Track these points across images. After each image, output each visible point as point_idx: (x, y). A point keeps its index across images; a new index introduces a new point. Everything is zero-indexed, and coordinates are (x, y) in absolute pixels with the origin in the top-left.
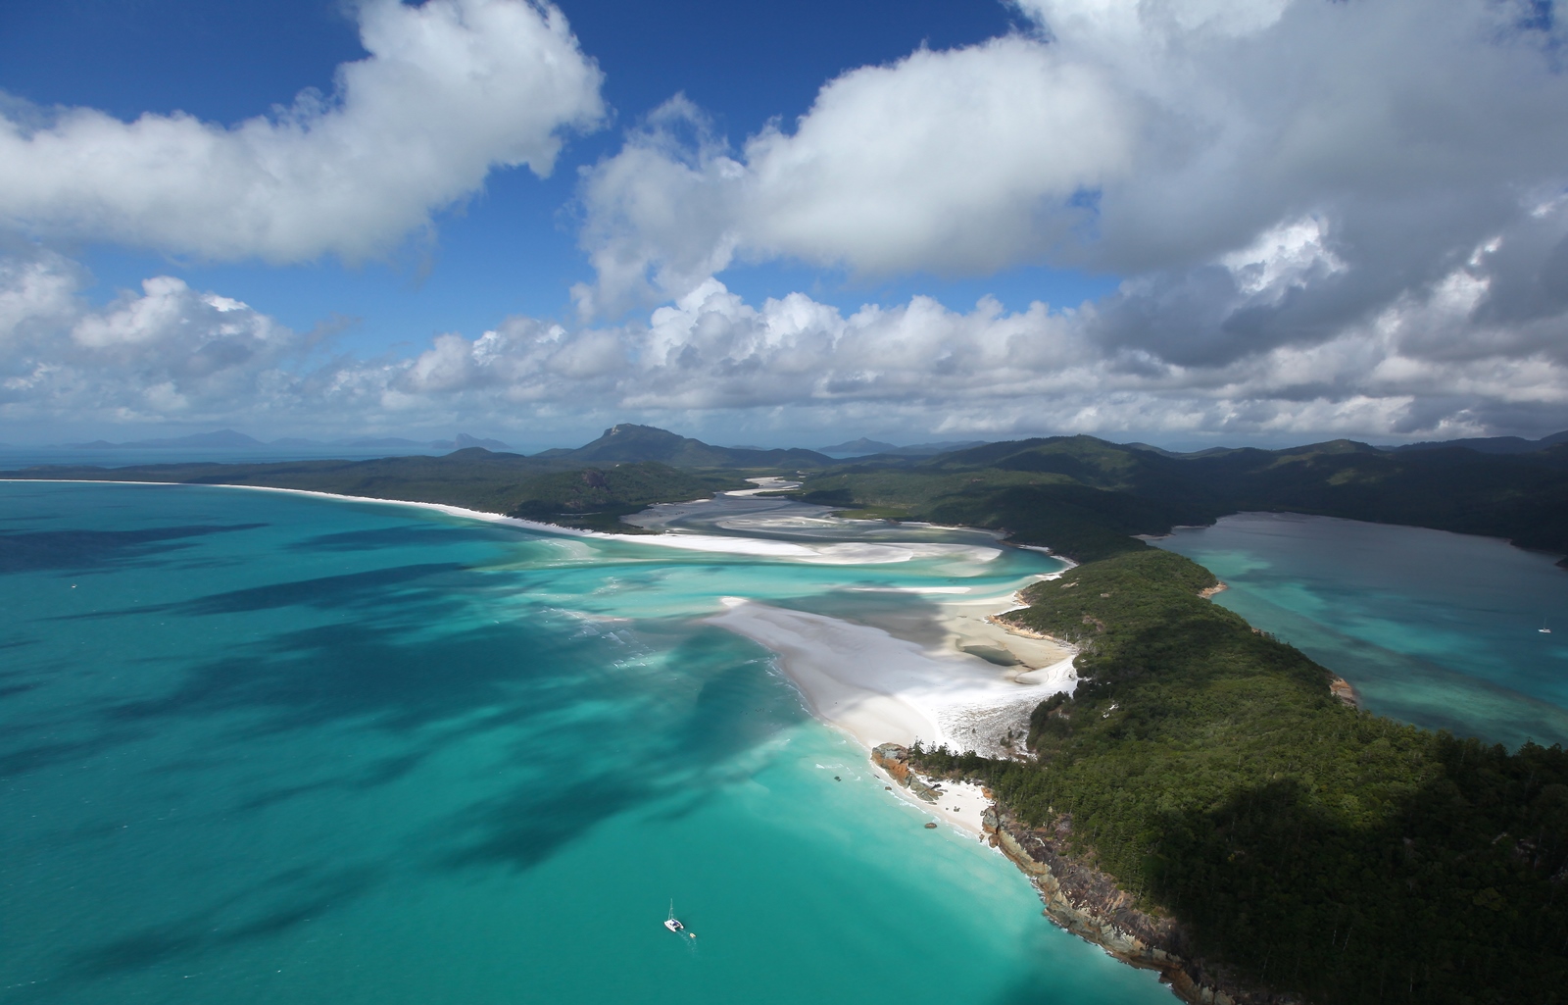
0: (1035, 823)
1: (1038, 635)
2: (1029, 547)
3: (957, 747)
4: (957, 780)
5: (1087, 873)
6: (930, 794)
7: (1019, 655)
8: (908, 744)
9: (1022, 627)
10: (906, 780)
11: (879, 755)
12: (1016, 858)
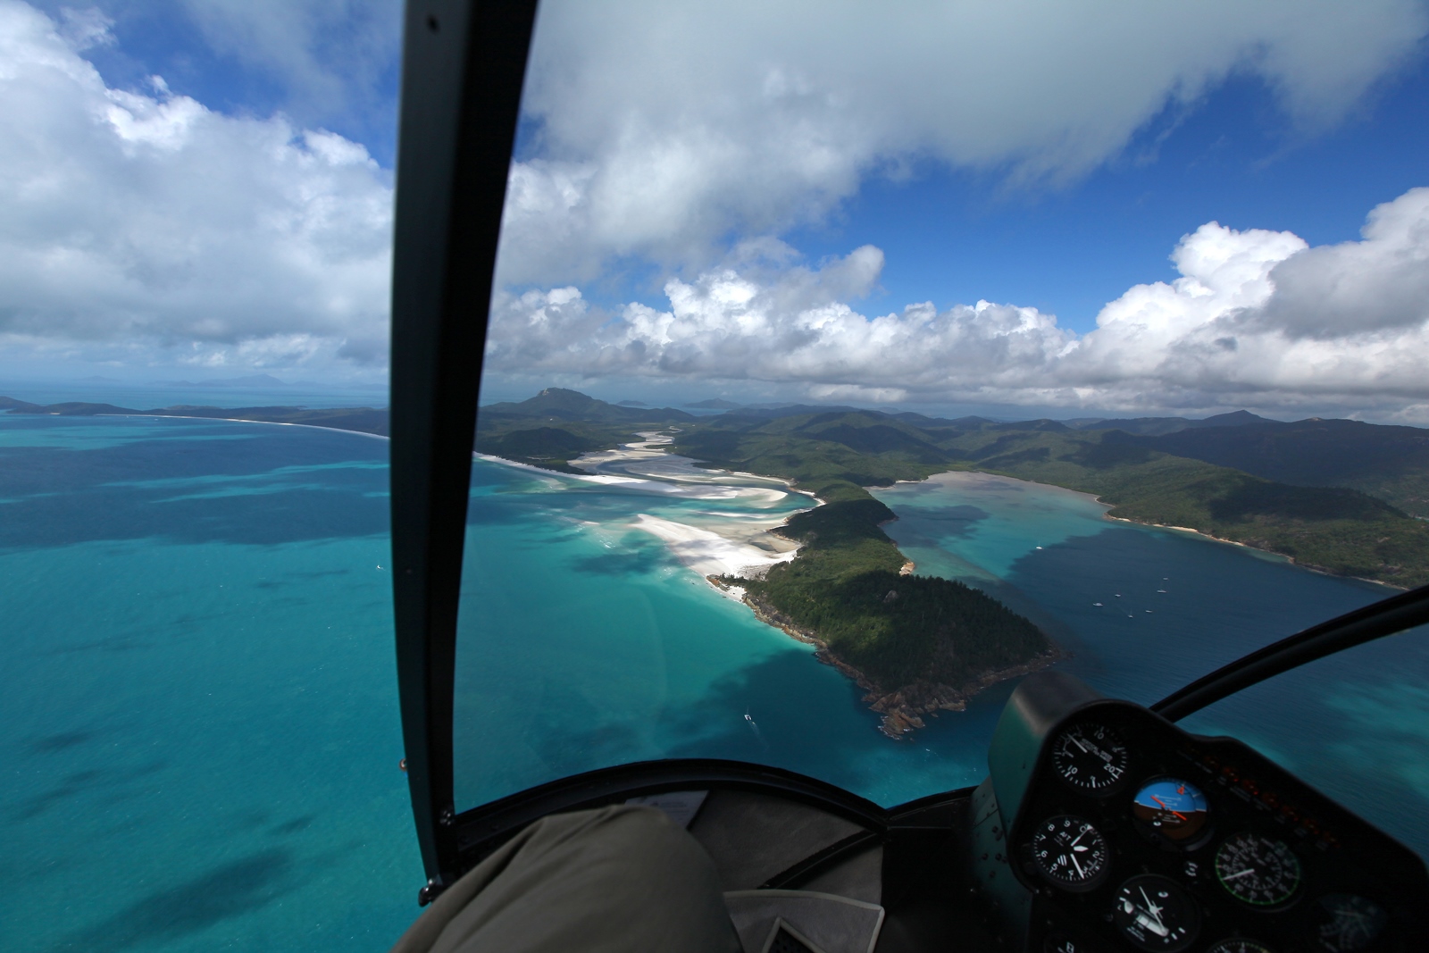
0: (757, 595)
1: (787, 539)
2: (804, 492)
3: (737, 576)
4: (736, 586)
5: (768, 606)
6: (726, 589)
7: (775, 547)
8: (719, 574)
9: (780, 535)
10: (718, 585)
11: (709, 578)
12: (751, 606)
